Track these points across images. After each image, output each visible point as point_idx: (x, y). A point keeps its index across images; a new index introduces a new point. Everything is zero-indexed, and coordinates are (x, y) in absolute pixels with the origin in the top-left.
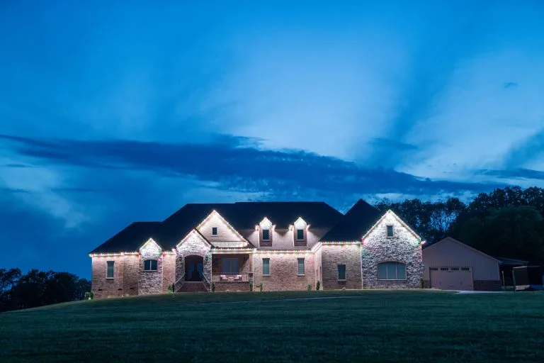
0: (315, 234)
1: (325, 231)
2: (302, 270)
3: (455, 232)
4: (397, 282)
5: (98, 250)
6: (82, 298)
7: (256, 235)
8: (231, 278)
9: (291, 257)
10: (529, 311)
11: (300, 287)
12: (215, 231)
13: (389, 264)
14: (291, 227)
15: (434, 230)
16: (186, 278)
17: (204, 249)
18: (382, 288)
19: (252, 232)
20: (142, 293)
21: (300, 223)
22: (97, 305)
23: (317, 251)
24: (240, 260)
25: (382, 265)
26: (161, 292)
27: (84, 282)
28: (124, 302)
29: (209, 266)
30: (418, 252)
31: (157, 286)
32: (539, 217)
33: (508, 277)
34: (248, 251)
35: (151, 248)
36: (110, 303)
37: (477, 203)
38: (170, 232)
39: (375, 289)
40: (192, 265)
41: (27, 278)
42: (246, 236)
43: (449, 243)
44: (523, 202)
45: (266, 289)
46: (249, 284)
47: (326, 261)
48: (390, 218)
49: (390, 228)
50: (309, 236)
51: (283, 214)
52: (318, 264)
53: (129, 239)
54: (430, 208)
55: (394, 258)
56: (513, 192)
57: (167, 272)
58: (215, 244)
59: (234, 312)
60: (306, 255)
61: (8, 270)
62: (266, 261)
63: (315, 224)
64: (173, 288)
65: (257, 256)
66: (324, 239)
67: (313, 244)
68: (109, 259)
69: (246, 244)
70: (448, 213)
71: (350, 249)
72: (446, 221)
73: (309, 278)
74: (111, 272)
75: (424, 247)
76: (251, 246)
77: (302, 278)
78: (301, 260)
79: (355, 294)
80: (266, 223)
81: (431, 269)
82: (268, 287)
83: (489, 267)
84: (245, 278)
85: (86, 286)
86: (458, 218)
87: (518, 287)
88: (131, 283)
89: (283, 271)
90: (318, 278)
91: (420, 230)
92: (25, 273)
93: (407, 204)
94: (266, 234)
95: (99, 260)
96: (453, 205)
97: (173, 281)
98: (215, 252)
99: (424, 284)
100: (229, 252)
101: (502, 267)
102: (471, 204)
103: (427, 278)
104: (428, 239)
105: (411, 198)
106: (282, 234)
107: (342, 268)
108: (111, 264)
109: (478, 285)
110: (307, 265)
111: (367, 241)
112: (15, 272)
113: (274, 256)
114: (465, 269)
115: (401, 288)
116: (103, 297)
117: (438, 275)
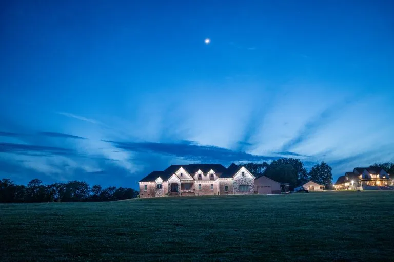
0: (217, 175)
1: (220, 174)
2: (213, 188)
3: (266, 174)
4: (246, 192)
5: (141, 181)
6: (136, 197)
7: (196, 176)
8: (187, 191)
9: (209, 183)
10: (290, 201)
11: (212, 194)
12: (182, 174)
13: (243, 186)
14: (208, 173)
15: (258, 174)
16: (172, 191)
17: (178, 181)
18: (241, 194)
19: (194, 175)
20: (156, 196)
21: (212, 172)
22: (141, 200)
23: (218, 181)
24: (190, 185)
25: (240, 186)
26: (163, 196)
27: (137, 192)
28: (150, 199)
29: (179, 187)
30: (253, 181)
31: (161, 194)
32: (293, 169)
33: (283, 189)
34: (193, 182)
36: (145, 199)
37: (272, 164)
38: (166, 175)
39: (238, 194)
40: (174, 186)
41: (118, 190)
42: (193, 176)
43: (264, 178)
44: (288, 163)
45: (199, 195)
46: (194, 193)
47: (221, 186)
48: (243, 169)
49: (243, 173)
50: (215, 176)
51: (205, 169)
52: (218, 187)
53: (152, 177)
54: (257, 166)
55: (245, 183)
56: (285, 160)
57: (165, 189)
58: (182, 179)
59: (188, 203)
60: (214, 183)
61: (112, 187)
62: (200, 185)
63: (217, 172)
64: (167, 194)
65: (196, 183)
66: (220, 177)
67: (216, 179)
68: (145, 184)
69: (193, 179)
70: (263, 167)
71: (229, 181)
72: (262, 170)
73: (215, 191)
74: (146, 189)
75: (255, 179)
76: (194, 180)
77: (212, 191)
78: (212, 185)
79: (232, 196)
80: (199, 172)
81: (257, 187)
82: (201, 194)
83: (276, 186)
84: (192, 191)
85: (138, 193)
86: (266, 170)
87: (287, 193)
88: (153, 192)
89: (206, 189)
90: (218, 191)
91: (254, 174)
92: (117, 188)
93: (249, 164)
94: (200, 175)
95: (142, 184)
96: (265, 165)
97: (167, 192)
98: (182, 182)
99: (255, 192)
100: (186, 182)
101: (281, 186)
102: (271, 165)
103: (256, 190)
104: (256, 177)
105: (250, 162)
106: (205, 175)
107: (226, 187)
108: (146, 186)
109: (273, 192)
110: (214, 187)
111: (235, 178)
112: (114, 188)
113: (203, 183)
114: (269, 187)
115: (247, 194)
116: (143, 197)
117: (260, 189)
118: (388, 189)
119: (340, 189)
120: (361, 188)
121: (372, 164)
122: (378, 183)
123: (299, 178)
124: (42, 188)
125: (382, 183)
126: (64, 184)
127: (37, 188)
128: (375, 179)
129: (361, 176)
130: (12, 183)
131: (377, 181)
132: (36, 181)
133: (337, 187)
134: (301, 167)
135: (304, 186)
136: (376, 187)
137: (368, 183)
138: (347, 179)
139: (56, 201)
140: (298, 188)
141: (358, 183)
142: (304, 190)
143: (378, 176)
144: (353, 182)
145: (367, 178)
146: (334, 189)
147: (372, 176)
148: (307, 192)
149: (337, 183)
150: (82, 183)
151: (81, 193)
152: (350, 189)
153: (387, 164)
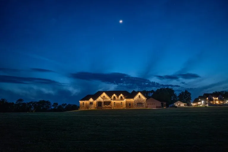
0: (125, 97)
2: (122, 105)
3: (153, 95)
5: (81, 100)
6: (78, 110)
7: (113, 97)
8: (107, 106)
9: (119, 102)
11: (122, 108)
12: (104, 96)
13: (139, 103)
15: (149, 97)
16: (98, 106)
17: (102, 100)
18: (138, 108)
19: (111, 97)
20: (90, 109)
21: (121, 95)
24: (109, 103)
25: (138, 103)
26: (93, 109)
27: (78, 106)
28: (86, 111)
29: (103, 104)
30: (145, 101)
32: (169, 94)
33: (163, 106)
34: (110, 101)
35: (91, 100)
36: (83, 111)
38: (95, 97)
39: (137, 108)
40: (99, 103)
43: (152, 99)
44: (165, 90)
45: (115, 109)
46: (111, 107)
47: (126, 101)
48: (140, 94)
49: (139, 96)
51: (118, 93)
52: (125, 104)
53: (87, 98)
54: (148, 92)
57: (94, 105)
58: (104, 99)
59: (107, 113)
60: (123, 101)
62: (115, 103)
63: (124, 95)
65: (113, 102)
66: (126, 98)
67: (124, 99)
69: (110, 99)
70: (151, 93)
71: (131, 100)
72: (151, 95)
73: (123, 106)
74: (83, 105)
78: (122, 103)
79: (132, 109)
80: (114, 95)
81: (148, 104)
82: (115, 108)
83: (159, 104)
87: (165, 107)
88: (87, 107)
89: (118, 105)
90: (125, 106)
91: (145, 96)
93: (143, 91)
95: (81, 102)
96: (152, 91)
97: (96, 107)
98: (104, 101)
100: (107, 101)
101: (161, 103)
102: (156, 91)
103: (147, 106)
104: (147, 98)
106: (118, 97)
107: (130, 104)
108: (83, 103)
109: (157, 107)
111: (135, 99)
112: (66, 104)
114: (154, 104)
115: (142, 108)
116: (82, 110)
117: (149, 105)
118: (223, 106)
119: (195, 105)
120: (207, 105)
121: (214, 92)
122: (217, 102)
123: (172, 99)
124: (24, 104)
125: (219, 102)
126: (37, 102)
127: (21, 104)
128: (216, 100)
129: (208, 98)
130: (7, 101)
131: (217, 101)
132: (21, 100)
133: (194, 104)
134: (173, 93)
135: (174, 104)
136: (216, 105)
137: (211, 102)
138: (200, 100)
139: (32, 111)
140: (171, 105)
141: (206, 102)
142: (174, 106)
143: (217, 98)
144: (203, 102)
145: (211, 100)
146: (192, 106)
147: (214, 98)
148: (176, 107)
149: (194, 102)
150: (47, 101)
151: (46, 107)
152: (201, 106)
153: (222, 92)
